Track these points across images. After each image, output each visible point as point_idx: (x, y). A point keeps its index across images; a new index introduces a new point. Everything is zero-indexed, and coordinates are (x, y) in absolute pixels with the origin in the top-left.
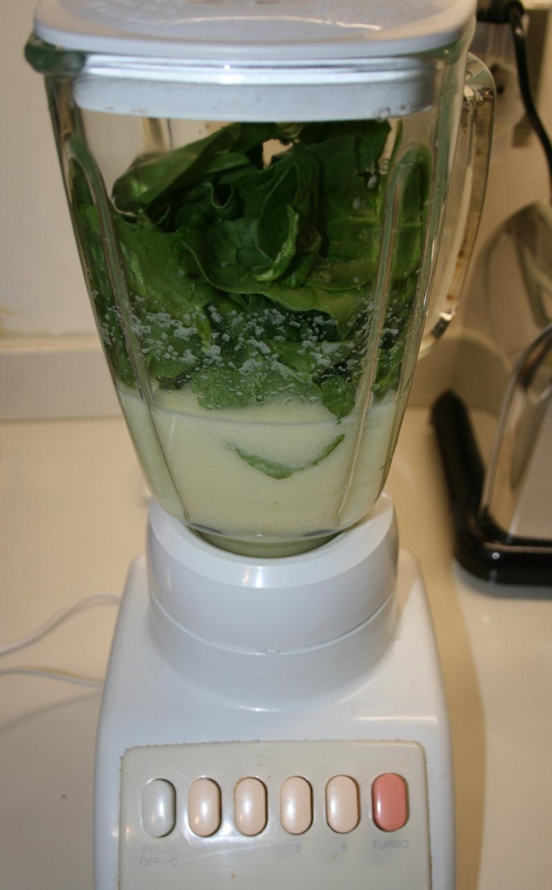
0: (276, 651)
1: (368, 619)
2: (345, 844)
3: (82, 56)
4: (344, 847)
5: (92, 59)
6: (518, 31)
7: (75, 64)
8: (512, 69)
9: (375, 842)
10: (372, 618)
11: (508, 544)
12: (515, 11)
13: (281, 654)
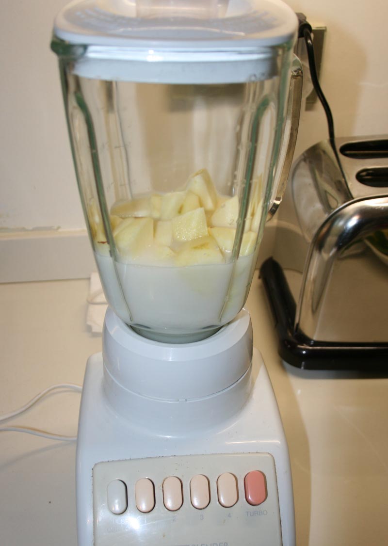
0: (185, 400)
1: (238, 381)
2: (230, 514)
3: (85, 47)
4: (229, 516)
5: (91, 49)
6: (309, 41)
7: (80, 51)
8: (307, 65)
9: (247, 512)
10: (239, 381)
11: (311, 346)
12: (307, 30)
13: (187, 402)
